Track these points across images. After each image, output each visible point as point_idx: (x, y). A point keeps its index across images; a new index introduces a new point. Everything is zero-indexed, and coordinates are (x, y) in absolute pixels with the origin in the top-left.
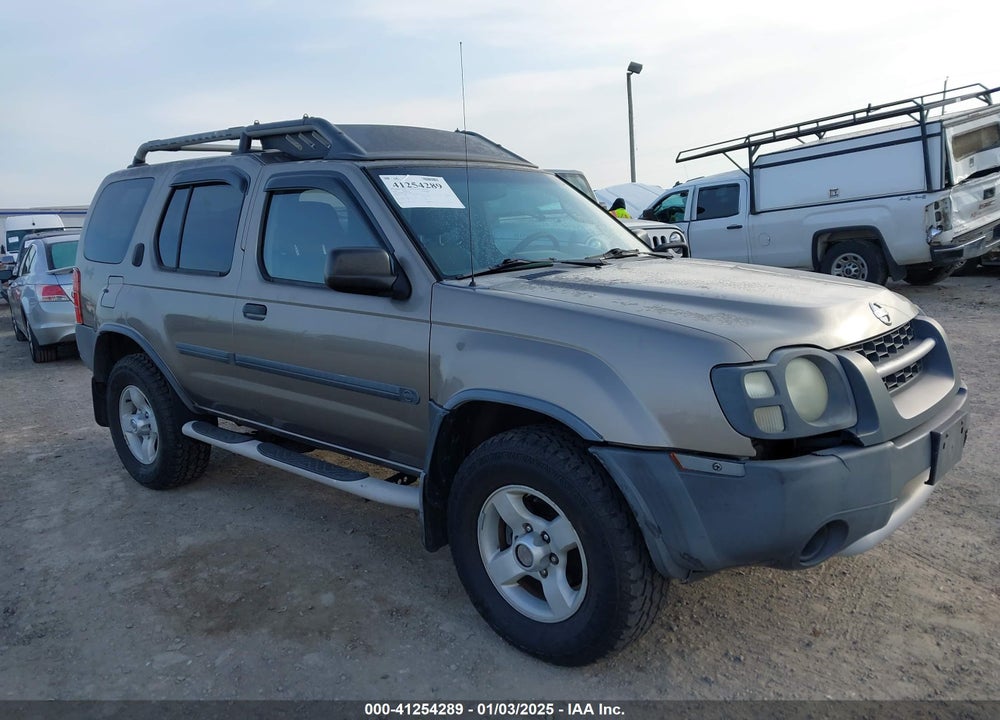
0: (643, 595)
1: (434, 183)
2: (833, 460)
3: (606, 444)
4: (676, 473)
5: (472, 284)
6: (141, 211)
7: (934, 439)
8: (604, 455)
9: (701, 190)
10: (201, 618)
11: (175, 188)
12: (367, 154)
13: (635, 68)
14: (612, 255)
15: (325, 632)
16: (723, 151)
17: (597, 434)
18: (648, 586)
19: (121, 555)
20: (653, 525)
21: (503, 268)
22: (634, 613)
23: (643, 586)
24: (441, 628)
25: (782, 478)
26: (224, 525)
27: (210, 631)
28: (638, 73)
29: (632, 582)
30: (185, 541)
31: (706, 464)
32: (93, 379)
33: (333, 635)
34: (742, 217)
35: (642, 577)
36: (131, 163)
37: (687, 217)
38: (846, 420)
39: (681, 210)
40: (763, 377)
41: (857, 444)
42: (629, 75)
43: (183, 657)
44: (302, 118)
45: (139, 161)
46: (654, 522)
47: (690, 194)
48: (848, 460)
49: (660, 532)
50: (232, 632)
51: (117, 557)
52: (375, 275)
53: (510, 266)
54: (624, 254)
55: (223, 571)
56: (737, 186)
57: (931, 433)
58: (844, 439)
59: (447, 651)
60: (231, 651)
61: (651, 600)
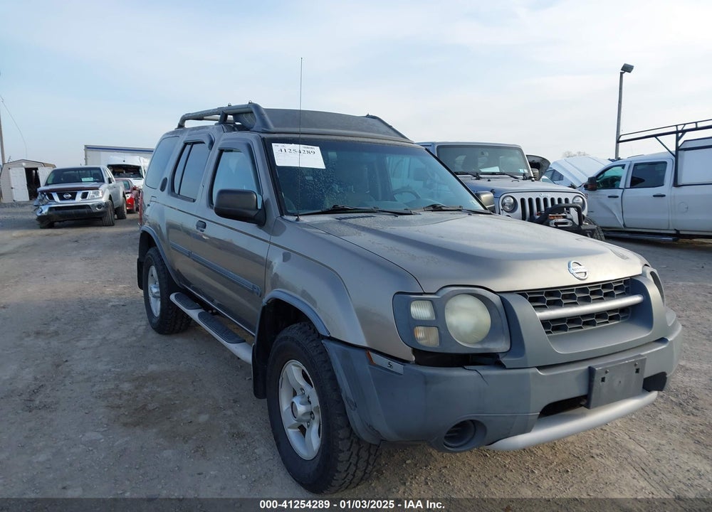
0: (349, 450)
1: (311, 150)
2: (474, 373)
3: (331, 339)
4: (367, 366)
5: (297, 220)
6: (169, 159)
7: (591, 372)
8: (330, 346)
9: (636, 165)
10: (126, 415)
11: (186, 144)
12: (273, 128)
13: (627, 69)
14: (432, 209)
15: (186, 439)
16: (655, 136)
17: (327, 330)
18: (354, 445)
19: (113, 369)
20: (351, 401)
21: (332, 210)
22: (342, 462)
23: (349, 444)
24: (256, 450)
25: (427, 381)
26: (180, 362)
27: (125, 425)
28: (630, 72)
29: (341, 440)
30: (153, 367)
31: (384, 362)
32: (138, 260)
33: (190, 441)
34: (666, 189)
35: (349, 438)
36: (177, 127)
37: (622, 184)
38: (501, 346)
39: (618, 179)
40: (428, 304)
41: (501, 366)
42: (622, 74)
43: (101, 436)
44: (247, 103)
45: (181, 126)
46: (352, 399)
47: (626, 167)
48: (487, 376)
49: (356, 406)
50: (137, 427)
51: (110, 370)
52: (244, 209)
53: (337, 210)
54: (444, 208)
55: (159, 390)
56: (665, 163)
57: (590, 367)
58: (491, 360)
59: (248, 466)
60: (128, 438)
61: (358, 455)
